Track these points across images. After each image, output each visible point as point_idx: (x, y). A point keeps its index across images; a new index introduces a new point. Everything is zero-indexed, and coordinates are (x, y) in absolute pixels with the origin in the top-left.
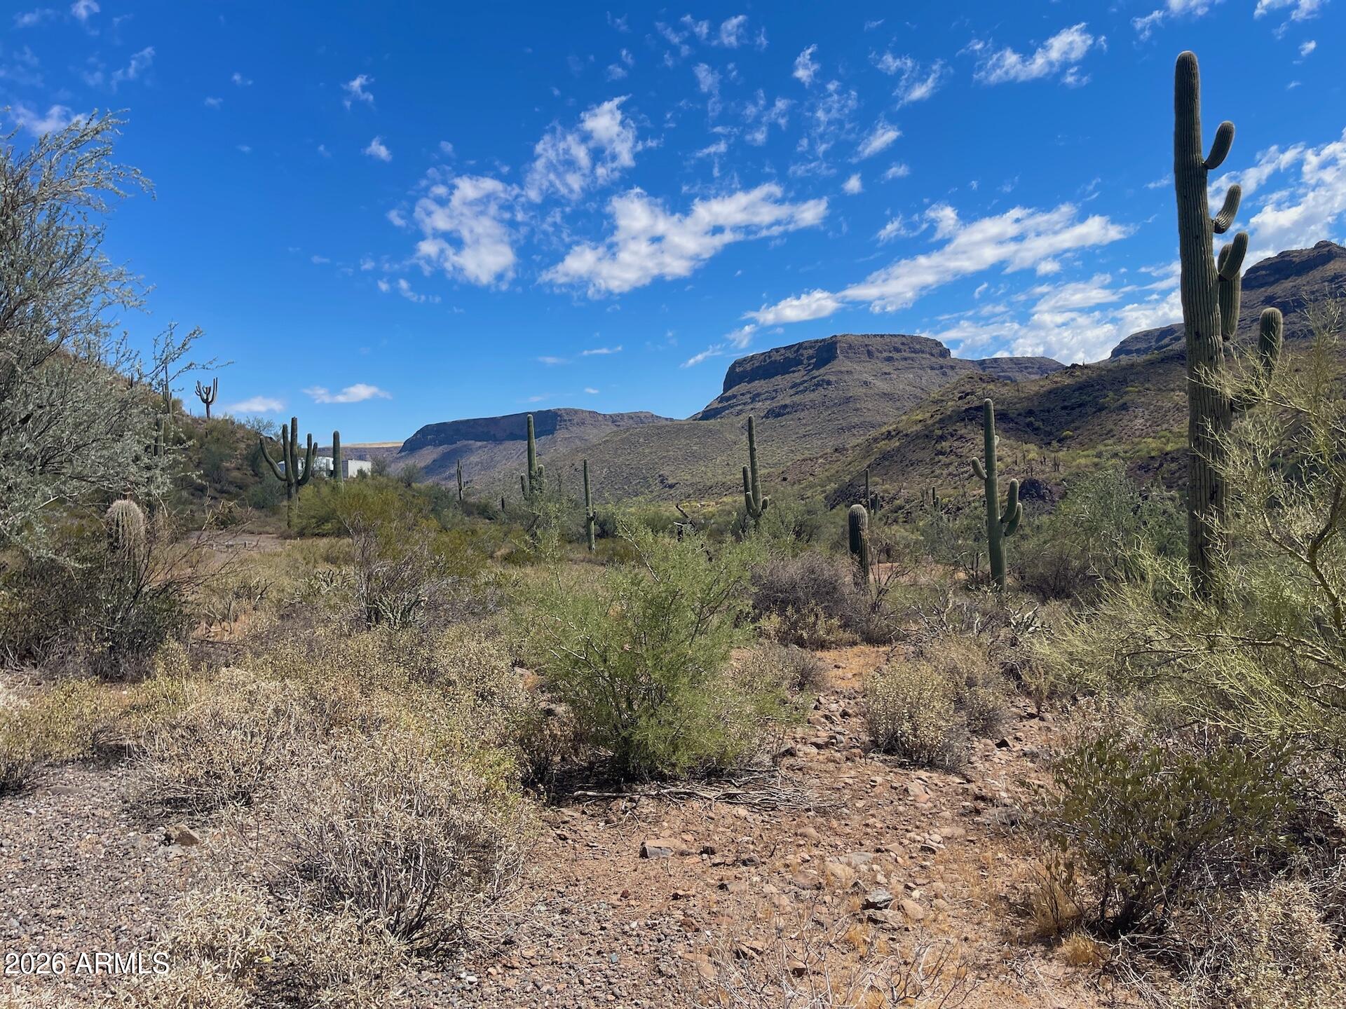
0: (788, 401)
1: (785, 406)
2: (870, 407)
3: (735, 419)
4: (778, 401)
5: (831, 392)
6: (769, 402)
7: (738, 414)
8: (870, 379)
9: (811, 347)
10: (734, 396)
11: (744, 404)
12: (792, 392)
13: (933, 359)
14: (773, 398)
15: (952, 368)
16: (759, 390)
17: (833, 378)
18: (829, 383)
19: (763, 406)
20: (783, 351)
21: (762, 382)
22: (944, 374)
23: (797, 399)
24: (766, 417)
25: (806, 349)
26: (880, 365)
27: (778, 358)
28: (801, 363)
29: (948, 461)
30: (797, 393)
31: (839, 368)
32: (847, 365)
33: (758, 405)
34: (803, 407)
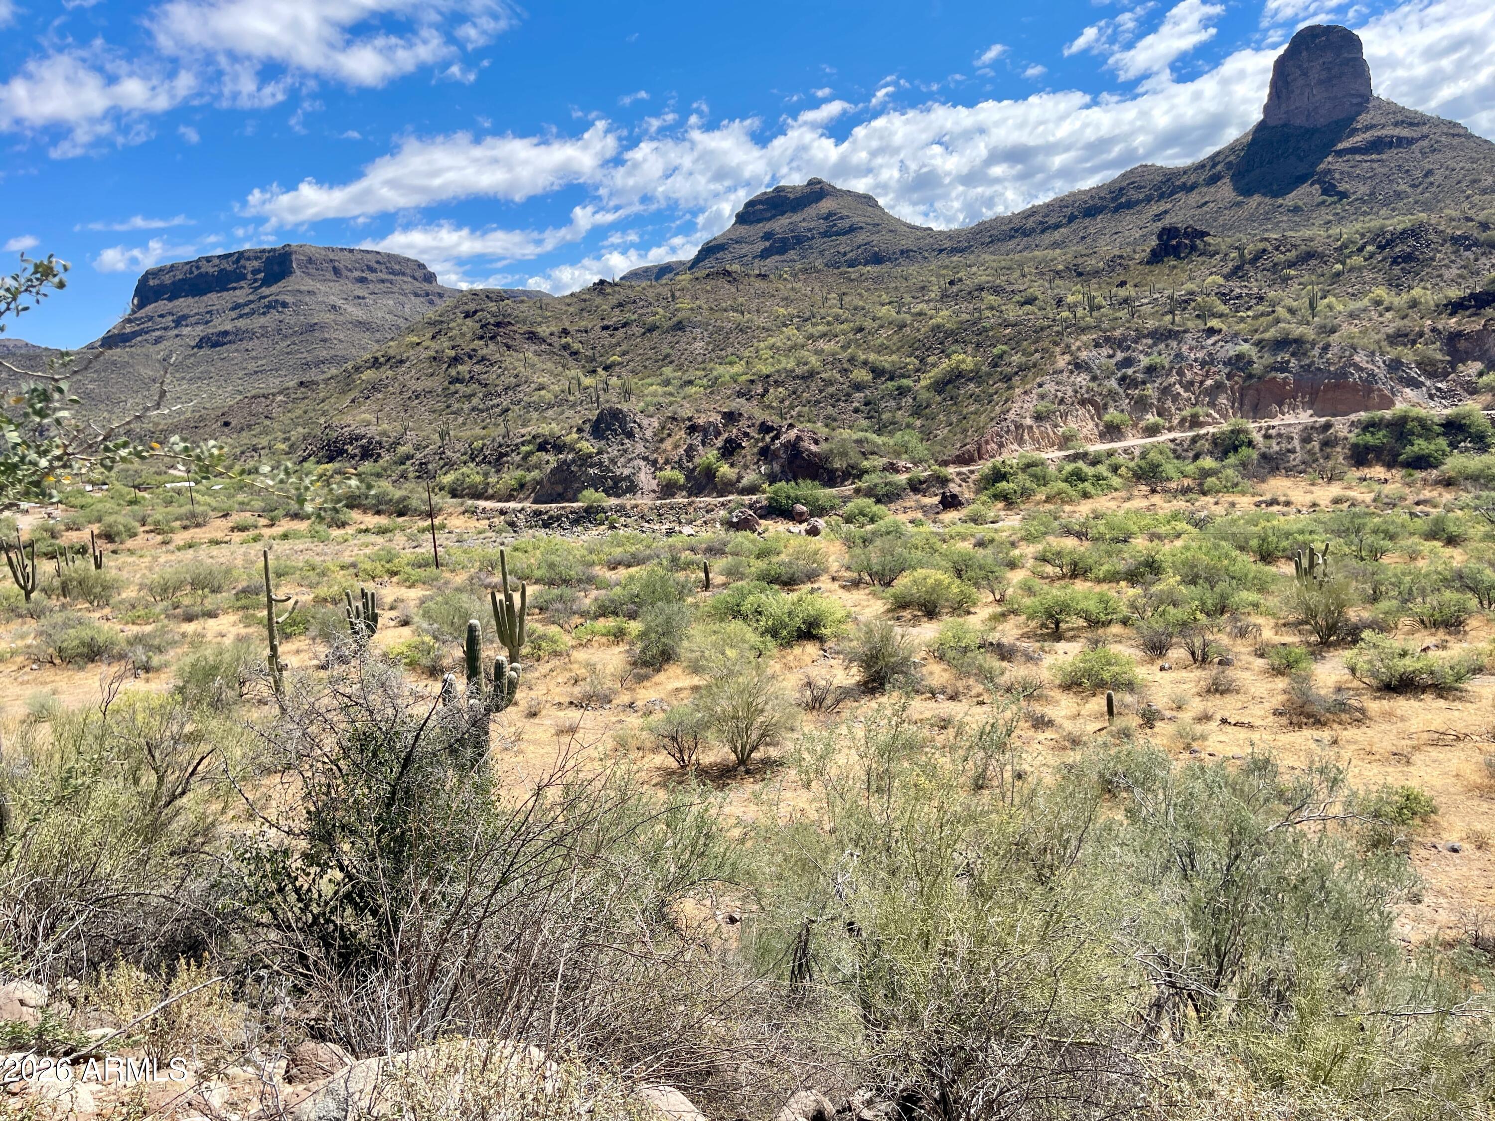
0: (228, 327)
1: (226, 333)
2: (341, 337)
3: (152, 349)
4: (215, 326)
5: (288, 316)
6: (201, 327)
7: (157, 341)
8: (339, 303)
9: (256, 258)
10: (150, 319)
11: (165, 329)
12: (234, 314)
13: (417, 284)
14: (207, 323)
15: (440, 296)
16: (186, 311)
17: (289, 299)
18: (285, 305)
19: (192, 333)
20: (216, 261)
21: (190, 300)
22: (431, 302)
23: (241, 323)
24: (199, 346)
25: (249, 259)
26: (350, 285)
27: (211, 270)
28: (243, 277)
30: (241, 316)
31: (297, 287)
32: (308, 284)
33: (186, 331)
34: (251, 335)
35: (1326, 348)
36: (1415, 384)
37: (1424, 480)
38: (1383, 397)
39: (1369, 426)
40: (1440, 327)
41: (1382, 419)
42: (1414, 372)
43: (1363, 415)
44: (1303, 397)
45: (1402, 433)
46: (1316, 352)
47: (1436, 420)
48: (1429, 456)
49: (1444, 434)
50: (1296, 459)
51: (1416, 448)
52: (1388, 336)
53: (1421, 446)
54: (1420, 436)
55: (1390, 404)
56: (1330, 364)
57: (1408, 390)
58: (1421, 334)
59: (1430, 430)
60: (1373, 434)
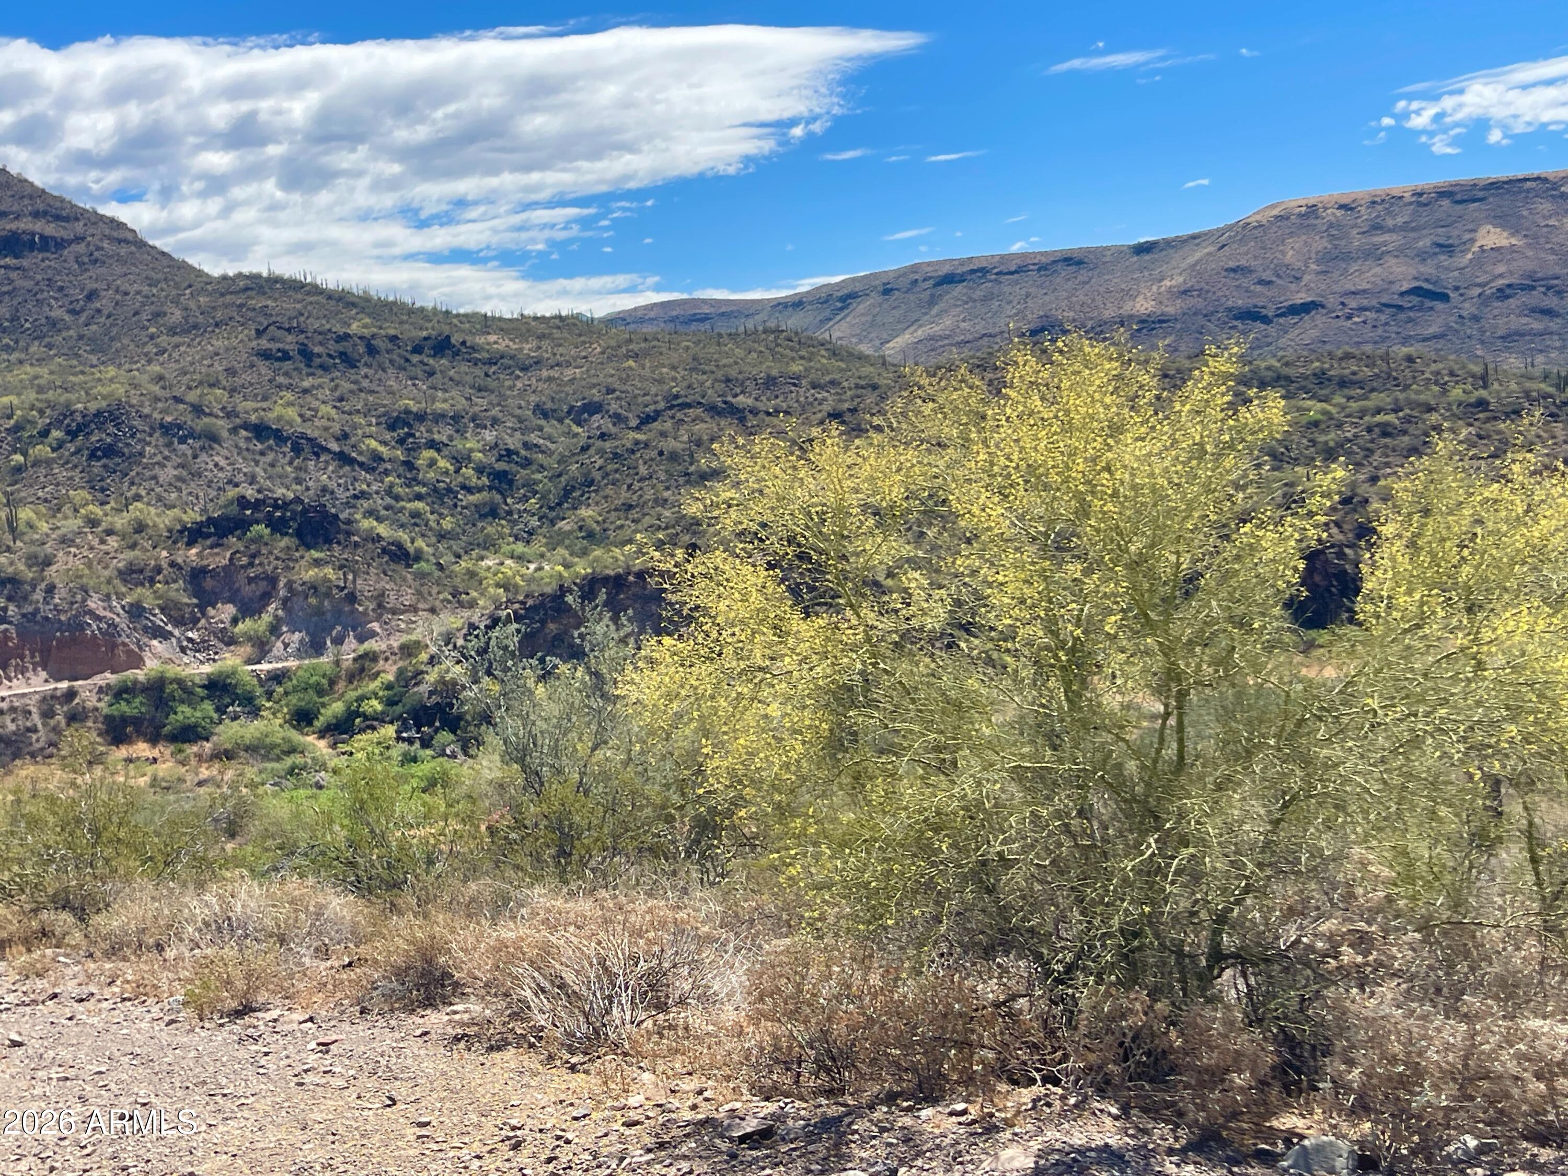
35: (51, 590)
36: (165, 636)
37: (199, 756)
38: (130, 652)
39: (122, 692)
40: (180, 560)
41: (135, 682)
42: (160, 619)
43: (109, 678)
44: (33, 657)
45: (161, 698)
46: (38, 596)
47: (197, 680)
48: (196, 726)
49: (208, 697)
50: (40, 739)
51: (180, 717)
52: (120, 572)
53: (184, 713)
54: (182, 702)
55: (138, 662)
56: (59, 611)
57: (155, 642)
58: (159, 570)
59: (192, 693)
60: (128, 702)
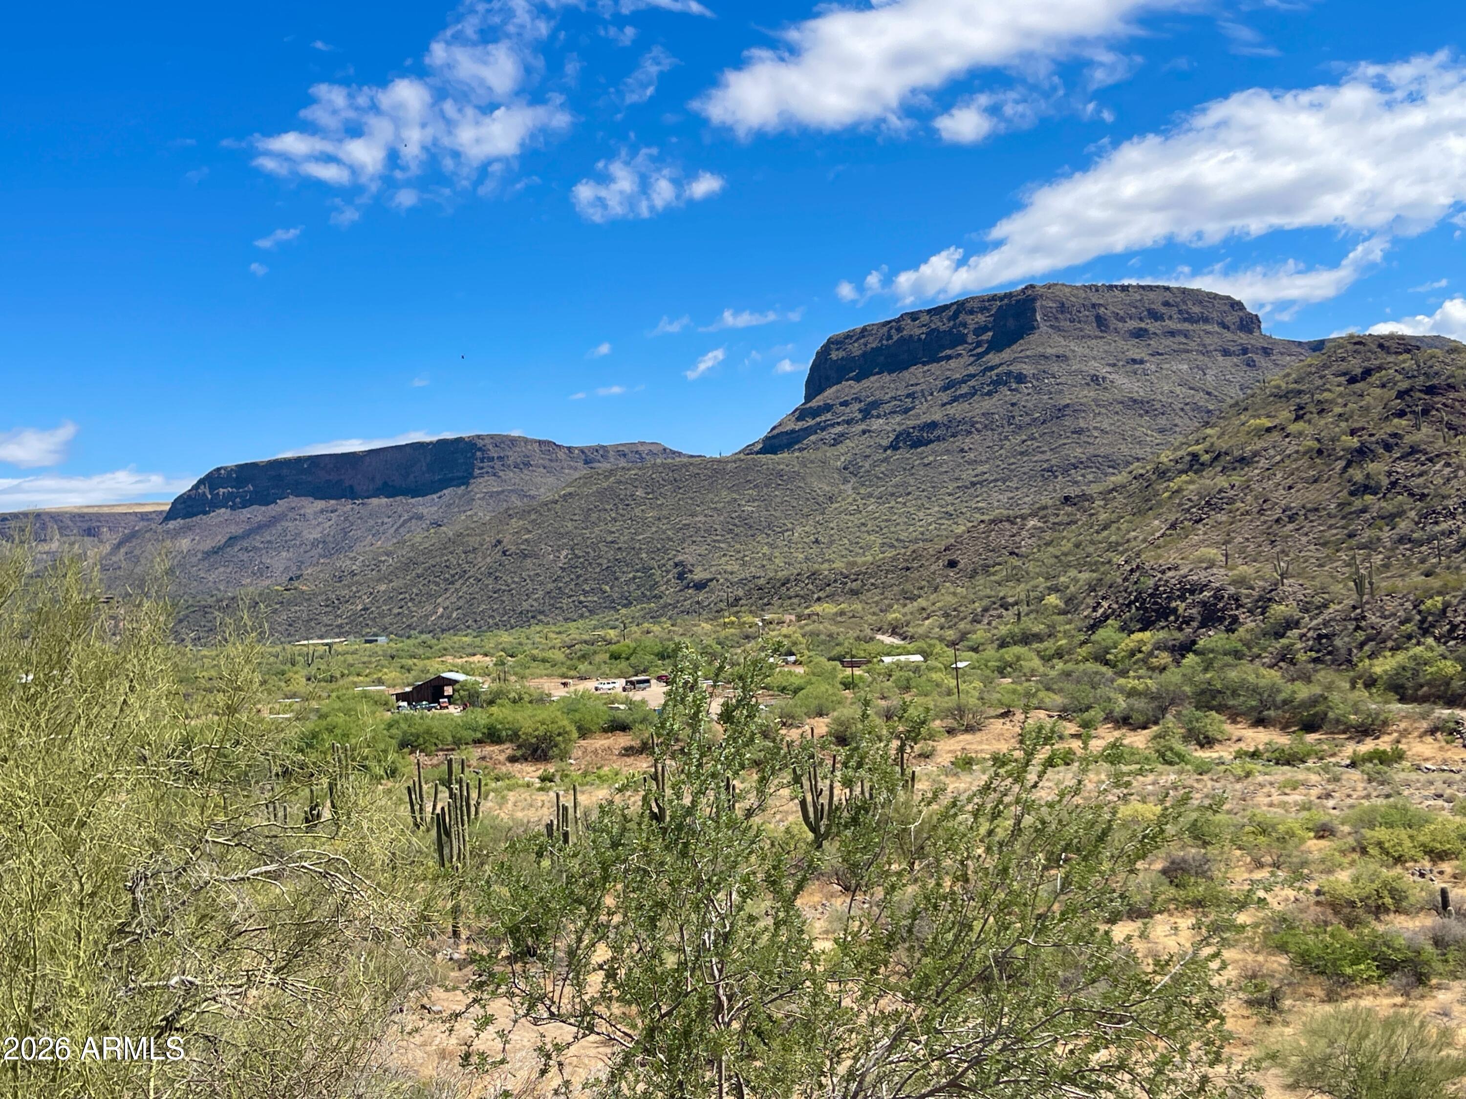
0: (937, 416)
1: (933, 425)
2: (1105, 426)
3: (831, 452)
4: (918, 416)
5: (1026, 396)
6: (898, 418)
7: (837, 441)
8: (1104, 371)
9: (983, 310)
10: (828, 408)
11: (848, 422)
12: (945, 397)
13: (1228, 335)
14: (906, 411)
15: (1266, 352)
16: (878, 395)
17: (1028, 369)
18: (1021, 378)
19: (885, 427)
20: (925, 318)
21: (885, 378)
22: (1251, 364)
23: (956, 410)
24: (895, 447)
25: (971, 312)
26: (1121, 343)
27: (917, 332)
28: (961, 340)
29: (1388, 507)
30: (955, 399)
31: (1041, 350)
32: (1057, 344)
33: (876, 424)
34: (970, 427)
